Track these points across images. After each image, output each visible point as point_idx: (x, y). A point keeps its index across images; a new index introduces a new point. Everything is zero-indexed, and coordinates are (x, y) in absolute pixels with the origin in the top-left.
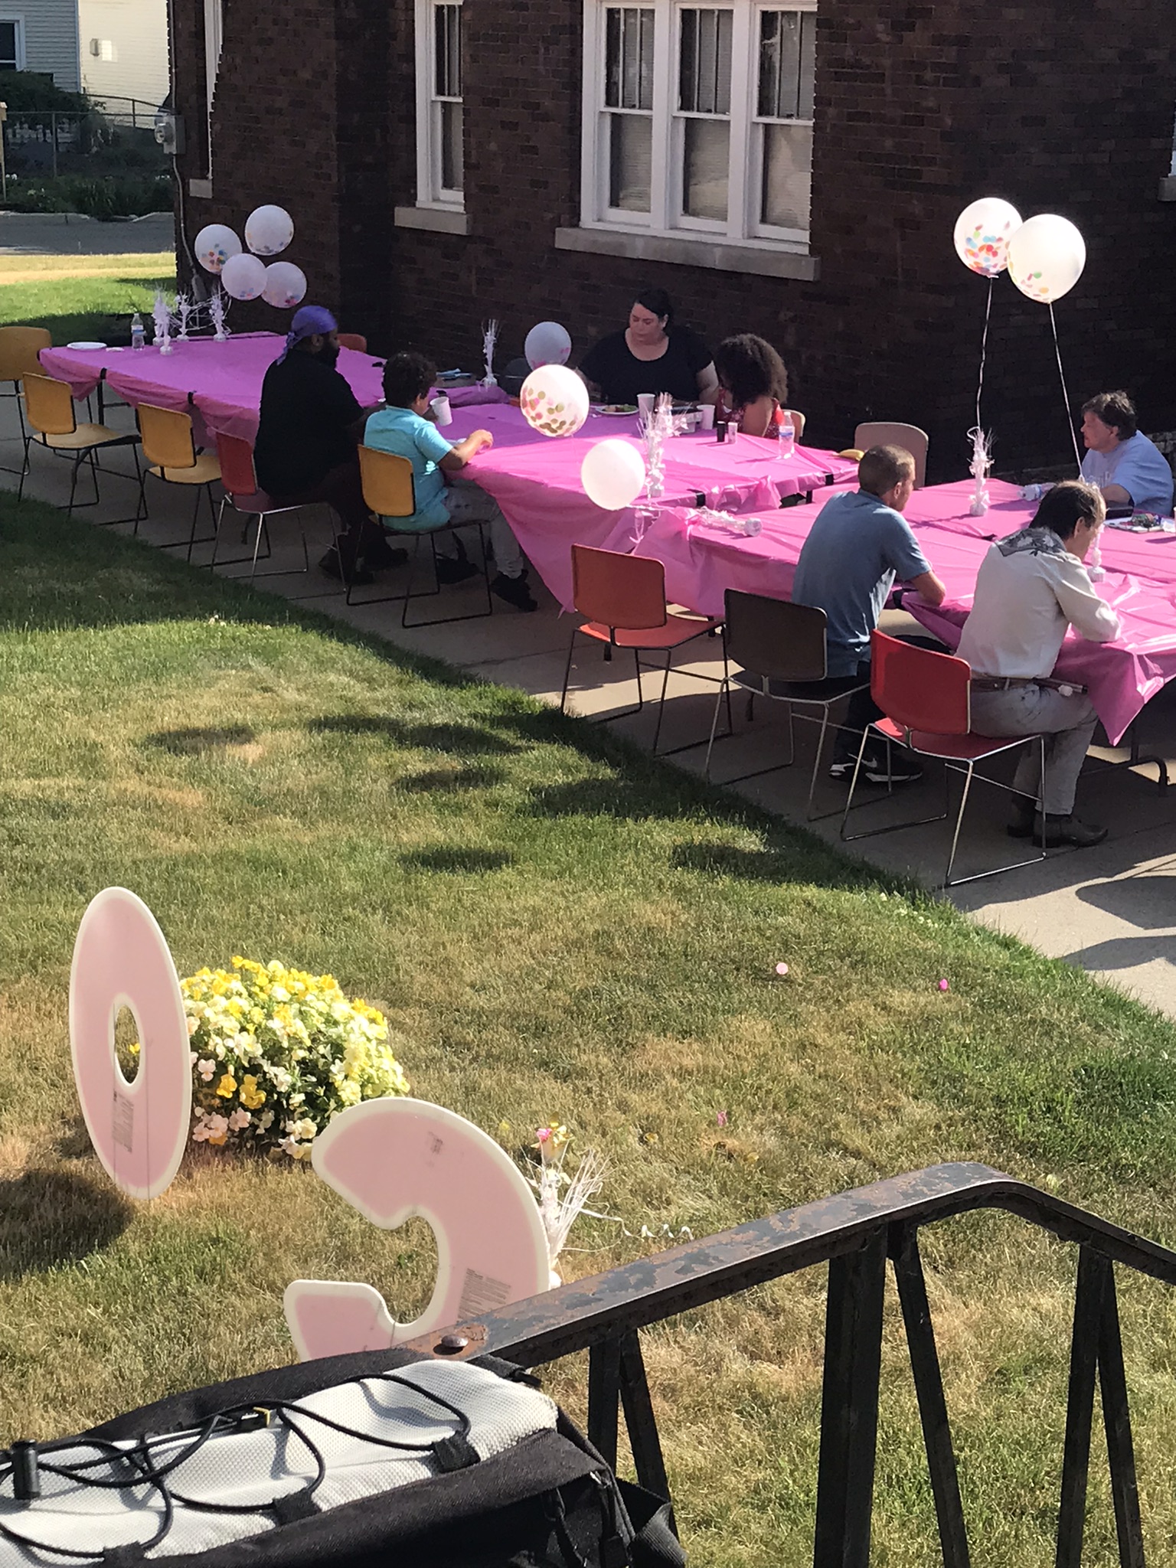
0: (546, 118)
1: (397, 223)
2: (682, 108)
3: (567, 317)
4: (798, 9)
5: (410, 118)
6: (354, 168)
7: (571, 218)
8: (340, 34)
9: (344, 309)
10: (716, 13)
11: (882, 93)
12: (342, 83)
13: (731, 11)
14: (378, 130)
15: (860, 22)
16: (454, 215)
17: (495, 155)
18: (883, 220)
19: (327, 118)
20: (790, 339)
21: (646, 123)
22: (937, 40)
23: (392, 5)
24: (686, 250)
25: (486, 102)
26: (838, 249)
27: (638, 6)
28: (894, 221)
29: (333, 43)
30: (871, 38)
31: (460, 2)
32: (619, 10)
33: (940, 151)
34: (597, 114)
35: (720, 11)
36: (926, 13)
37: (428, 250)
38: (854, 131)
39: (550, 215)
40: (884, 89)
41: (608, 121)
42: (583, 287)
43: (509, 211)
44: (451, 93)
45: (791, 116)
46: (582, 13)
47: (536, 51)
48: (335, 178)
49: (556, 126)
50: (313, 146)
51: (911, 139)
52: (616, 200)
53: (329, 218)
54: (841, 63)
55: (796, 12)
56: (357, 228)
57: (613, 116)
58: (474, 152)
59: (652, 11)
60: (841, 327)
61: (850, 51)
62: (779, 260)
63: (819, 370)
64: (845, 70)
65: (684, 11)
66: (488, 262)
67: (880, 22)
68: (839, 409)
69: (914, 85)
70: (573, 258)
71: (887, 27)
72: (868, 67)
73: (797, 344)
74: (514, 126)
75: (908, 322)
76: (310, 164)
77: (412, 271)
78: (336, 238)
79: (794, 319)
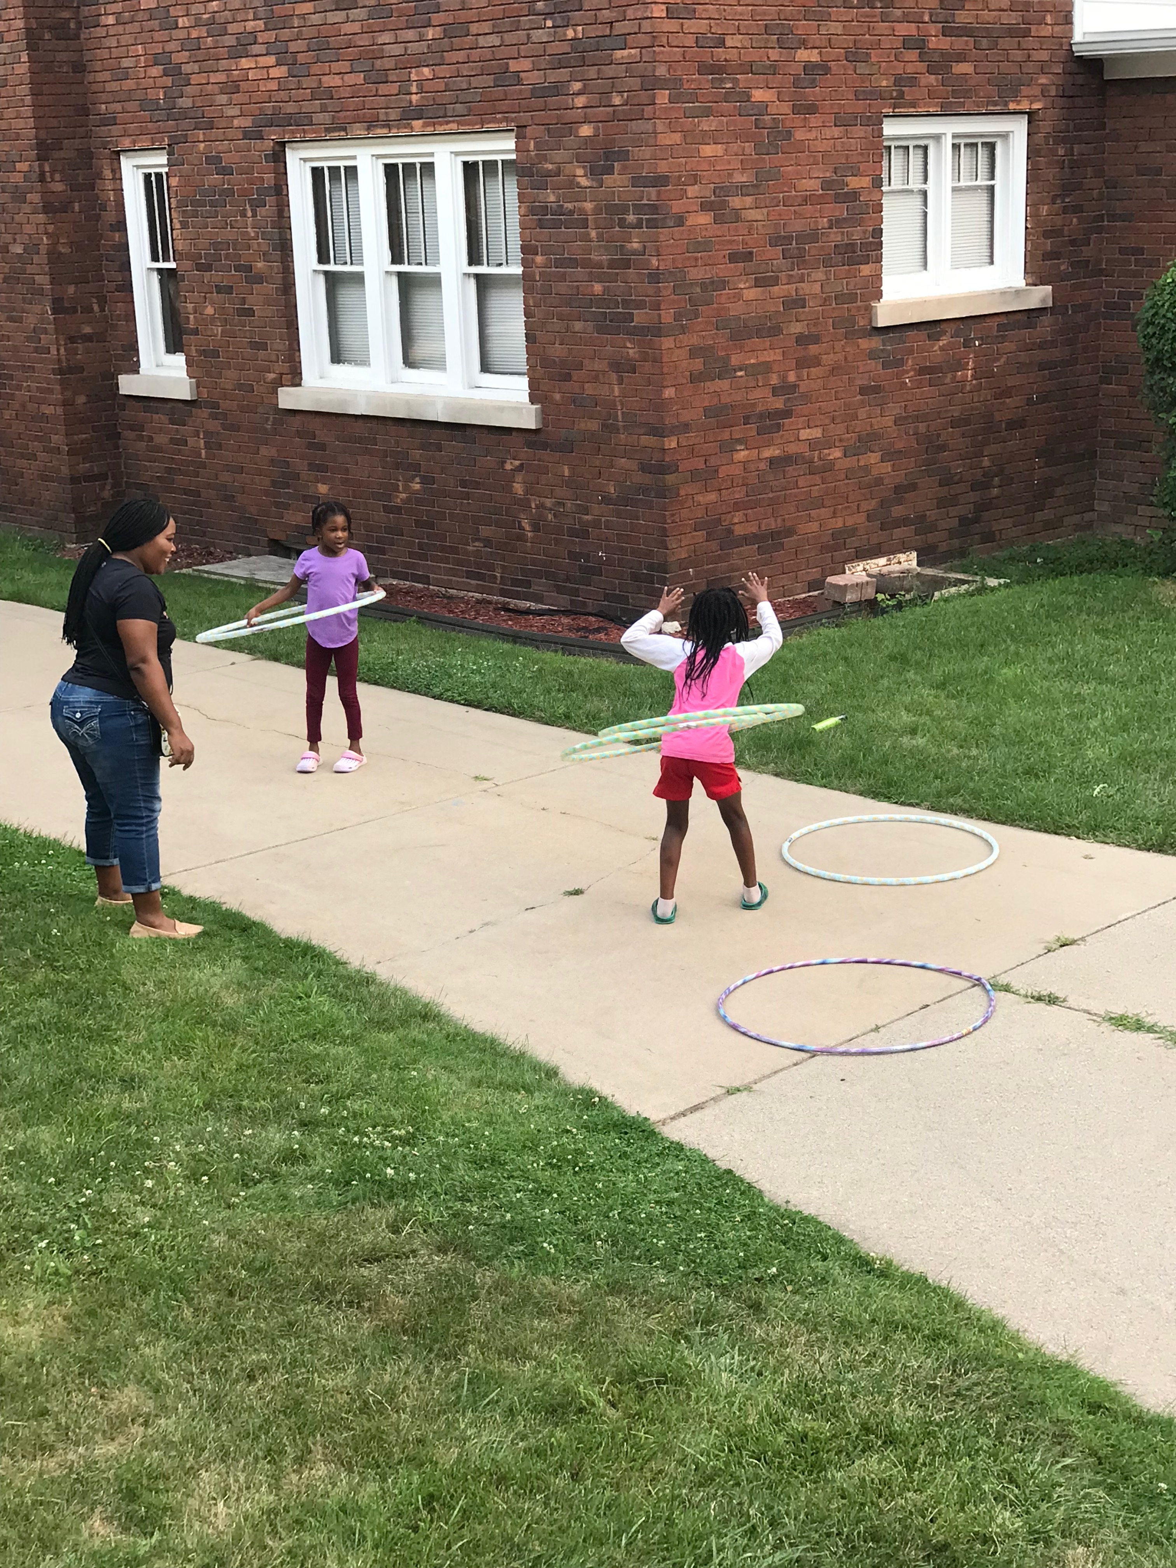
0: (259, 279)
1: (121, 392)
2: (394, 262)
3: (297, 477)
4: (499, 158)
5: (127, 287)
6: (72, 339)
7: (293, 378)
8: (47, 208)
9: (74, 480)
10: (418, 166)
11: (587, 238)
12: (54, 256)
13: (433, 163)
14: (95, 300)
15: (559, 168)
16: (178, 380)
17: (212, 318)
18: (599, 365)
19: (41, 292)
20: (518, 488)
21: (358, 279)
22: (636, 181)
23: (99, 176)
24: (407, 402)
25: (200, 267)
26: (557, 397)
27: (342, 164)
28: (611, 365)
29: (41, 218)
30: (572, 183)
31: (166, 169)
32: (323, 168)
33: (650, 293)
34: (310, 272)
35: (421, 164)
36: (623, 156)
37: (156, 416)
38: (563, 277)
39: (272, 376)
40: (589, 234)
41: (321, 279)
42: (310, 446)
43: (231, 374)
44: (166, 259)
45: (501, 264)
46: (286, 173)
47: (244, 215)
48: (54, 351)
49: (269, 288)
50: (31, 320)
51: (619, 283)
52: (337, 357)
53: (51, 391)
54: (545, 210)
55: (496, 161)
56: (81, 399)
57: (326, 273)
58: (191, 316)
59: (355, 168)
60: (566, 474)
61: (552, 198)
62: (501, 409)
63: (550, 517)
64: (549, 217)
65: (387, 166)
66: (214, 425)
67: (579, 167)
68: (573, 556)
69: (617, 229)
70: (298, 417)
71: (586, 172)
72: (571, 212)
73: (527, 492)
74: (229, 290)
75: (633, 465)
76: (28, 339)
77: (141, 438)
78: (60, 410)
79: (520, 468)
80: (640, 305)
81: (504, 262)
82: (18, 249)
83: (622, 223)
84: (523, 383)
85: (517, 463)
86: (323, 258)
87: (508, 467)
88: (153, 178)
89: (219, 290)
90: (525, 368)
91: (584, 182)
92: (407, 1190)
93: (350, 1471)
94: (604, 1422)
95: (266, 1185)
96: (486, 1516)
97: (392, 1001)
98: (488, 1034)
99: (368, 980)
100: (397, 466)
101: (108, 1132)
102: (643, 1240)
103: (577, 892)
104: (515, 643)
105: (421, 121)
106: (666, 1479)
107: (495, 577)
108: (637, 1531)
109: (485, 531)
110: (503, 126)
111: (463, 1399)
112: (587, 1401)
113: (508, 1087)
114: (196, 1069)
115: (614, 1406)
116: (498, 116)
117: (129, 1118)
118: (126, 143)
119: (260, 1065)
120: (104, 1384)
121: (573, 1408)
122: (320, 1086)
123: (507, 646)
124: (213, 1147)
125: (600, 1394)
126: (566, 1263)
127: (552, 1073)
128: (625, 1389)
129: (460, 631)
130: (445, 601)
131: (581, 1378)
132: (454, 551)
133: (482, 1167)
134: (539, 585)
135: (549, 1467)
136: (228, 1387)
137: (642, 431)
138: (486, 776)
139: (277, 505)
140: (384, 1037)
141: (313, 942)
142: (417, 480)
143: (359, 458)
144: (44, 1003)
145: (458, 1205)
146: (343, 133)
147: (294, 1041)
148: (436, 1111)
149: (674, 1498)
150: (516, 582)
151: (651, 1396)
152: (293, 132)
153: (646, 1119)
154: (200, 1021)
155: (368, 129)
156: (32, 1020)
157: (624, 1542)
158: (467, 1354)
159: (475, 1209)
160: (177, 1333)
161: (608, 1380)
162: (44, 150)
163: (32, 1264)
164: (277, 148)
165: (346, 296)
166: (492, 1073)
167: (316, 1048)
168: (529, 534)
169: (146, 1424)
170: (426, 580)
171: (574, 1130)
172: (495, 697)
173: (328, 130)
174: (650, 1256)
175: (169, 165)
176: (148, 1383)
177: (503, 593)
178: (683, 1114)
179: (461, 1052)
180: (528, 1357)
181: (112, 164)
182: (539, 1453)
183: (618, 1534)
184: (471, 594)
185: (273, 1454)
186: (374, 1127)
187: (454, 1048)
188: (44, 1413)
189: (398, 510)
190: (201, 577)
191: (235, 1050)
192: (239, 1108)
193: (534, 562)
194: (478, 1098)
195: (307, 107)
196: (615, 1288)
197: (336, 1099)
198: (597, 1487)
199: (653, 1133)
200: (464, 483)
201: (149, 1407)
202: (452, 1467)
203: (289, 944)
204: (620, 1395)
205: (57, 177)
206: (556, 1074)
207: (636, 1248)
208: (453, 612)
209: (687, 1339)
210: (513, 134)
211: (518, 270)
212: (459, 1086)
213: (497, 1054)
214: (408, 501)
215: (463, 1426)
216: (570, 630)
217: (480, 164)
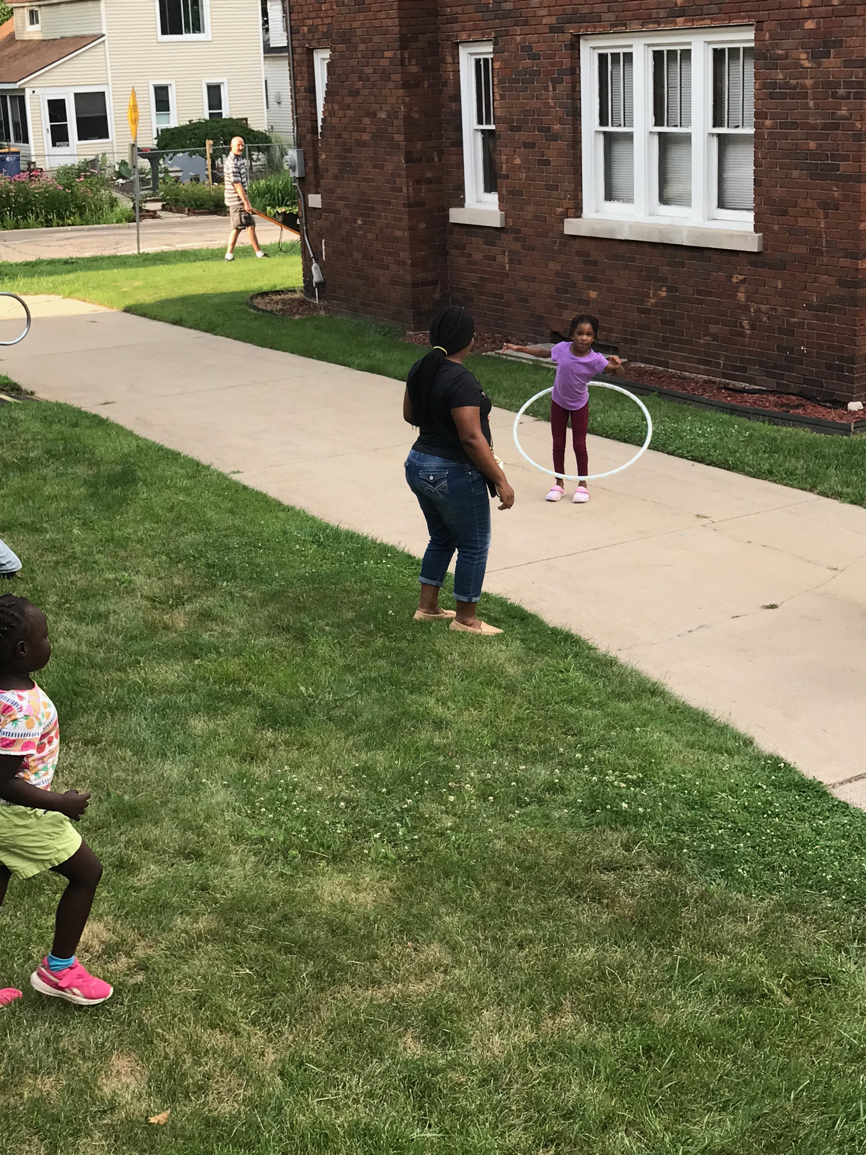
0: (556, 137)
1: (451, 221)
2: (656, 124)
3: (574, 285)
4: (741, 45)
5: (459, 143)
6: (418, 182)
7: (576, 211)
8: (405, 85)
9: (414, 285)
10: (679, 52)
11: (806, 106)
12: (409, 121)
13: (690, 50)
14: (435, 153)
15: (788, 53)
16: (492, 213)
17: (520, 167)
18: (810, 203)
19: (398, 147)
20: (741, 296)
21: (629, 137)
22: (847, 64)
23: (443, 61)
24: (661, 231)
25: (512, 129)
26: (776, 227)
27: (621, 51)
28: (819, 204)
29: (401, 92)
30: (797, 65)
31: (492, 56)
32: (607, 54)
33: (853, 149)
34: (593, 133)
35: (681, 50)
36: (839, 43)
37: (474, 239)
38: (785, 136)
39: (560, 210)
40: (807, 103)
41: (601, 138)
42: (585, 262)
43: (531, 208)
44: (488, 122)
45: (738, 127)
46: (579, 58)
47: (546, 89)
48: (405, 190)
49: (562, 144)
50: (389, 167)
51: (830, 141)
52: (609, 196)
53: (401, 220)
54: (774, 85)
55: (738, 49)
56: (422, 226)
57: (605, 133)
58: (504, 166)
59: (631, 54)
60: (780, 286)
61: (781, 76)
62: (731, 236)
63: (764, 319)
64: (778, 90)
65: (655, 52)
66: (516, 246)
67: (803, 52)
68: (781, 349)
69: (831, 100)
70: (578, 241)
71: (808, 56)
72: (795, 87)
73: (747, 300)
74: (532, 145)
75: (832, 280)
76: (388, 181)
77: (463, 255)
78: (407, 234)
79: (744, 281)
80: (845, 158)
81: (741, 125)
82: (383, 115)
83: (834, 95)
84: (749, 217)
85: (741, 277)
86: (603, 121)
87: (734, 280)
88: (482, 63)
89: (526, 145)
90: (752, 205)
91: (807, 64)
92: (637, 820)
93: (590, 1022)
94: (781, 1007)
95: (533, 807)
96: (689, 1066)
97: (629, 680)
98: (700, 709)
99: (612, 663)
100: (649, 278)
101: (424, 759)
102: (815, 873)
103: (773, 607)
104: (732, 414)
105: (684, 18)
106: (827, 1054)
107: (720, 363)
108: (802, 1090)
109: (713, 328)
110: (746, 21)
111: (675, 978)
112: (769, 990)
113: (715, 749)
114: (487, 718)
115: (788, 995)
116: (743, 14)
117: (438, 750)
118: (464, 36)
119: (533, 718)
120: (417, 940)
121: (757, 993)
122: (575, 738)
123: (726, 417)
124: (497, 776)
125: (778, 985)
126: (755, 885)
127: (748, 742)
128: (798, 983)
129: (690, 404)
130: (680, 381)
131: (764, 972)
132: (690, 343)
133: (693, 808)
134: (753, 371)
135: (737, 1035)
136: (504, 952)
137: (841, 254)
138: (706, 515)
139: (559, 306)
140: (622, 705)
141: (572, 632)
142: (664, 289)
143: (621, 272)
144: (382, 663)
145: (674, 835)
146: (624, 28)
147: (557, 703)
148: (660, 763)
149: (831, 1069)
150: (735, 368)
151: (817, 991)
152: (587, 28)
153: (820, 782)
154: (489, 683)
155: (643, 25)
156: (373, 675)
157: (792, 1096)
158: (678, 945)
159: (687, 838)
160: (468, 909)
161: (785, 975)
162: (404, 42)
163: (370, 849)
164: (574, 39)
165: (619, 150)
166: (703, 738)
167: (571, 710)
168: (748, 332)
169: (445, 972)
170: (666, 365)
171: (764, 787)
172: (715, 454)
173: (612, 26)
174: (820, 885)
175: (494, 52)
176: (447, 943)
177: (725, 376)
178: (849, 781)
179: (680, 721)
180: (725, 952)
181: (453, 52)
182: (731, 1024)
183: (788, 1090)
184: (700, 376)
185: (535, 1003)
186: (614, 772)
187: (674, 717)
188: (375, 957)
189: (648, 311)
190: (501, 359)
191: (515, 706)
192: (516, 750)
193: (750, 353)
194: (691, 757)
195: (598, 8)
196: (792, 907)
197: (587, 749)
198: (774, 1054)
199: (825, 793)
200: (699, 292)
201: (448, 960)
202: (665, 1028)
203: (555, 632)
204: (794, 987)
205: (413, 62)
206: (751, 743)
207: (809, 879)
208: (686, 390)
209: (847, 951)
210: (753, 28)
211: (751, 131)
212: (676, 746)
213: (707, 725)
214: (656, 304)
215: (674, 999)
216: (775, 406)
217: (727, 51)
